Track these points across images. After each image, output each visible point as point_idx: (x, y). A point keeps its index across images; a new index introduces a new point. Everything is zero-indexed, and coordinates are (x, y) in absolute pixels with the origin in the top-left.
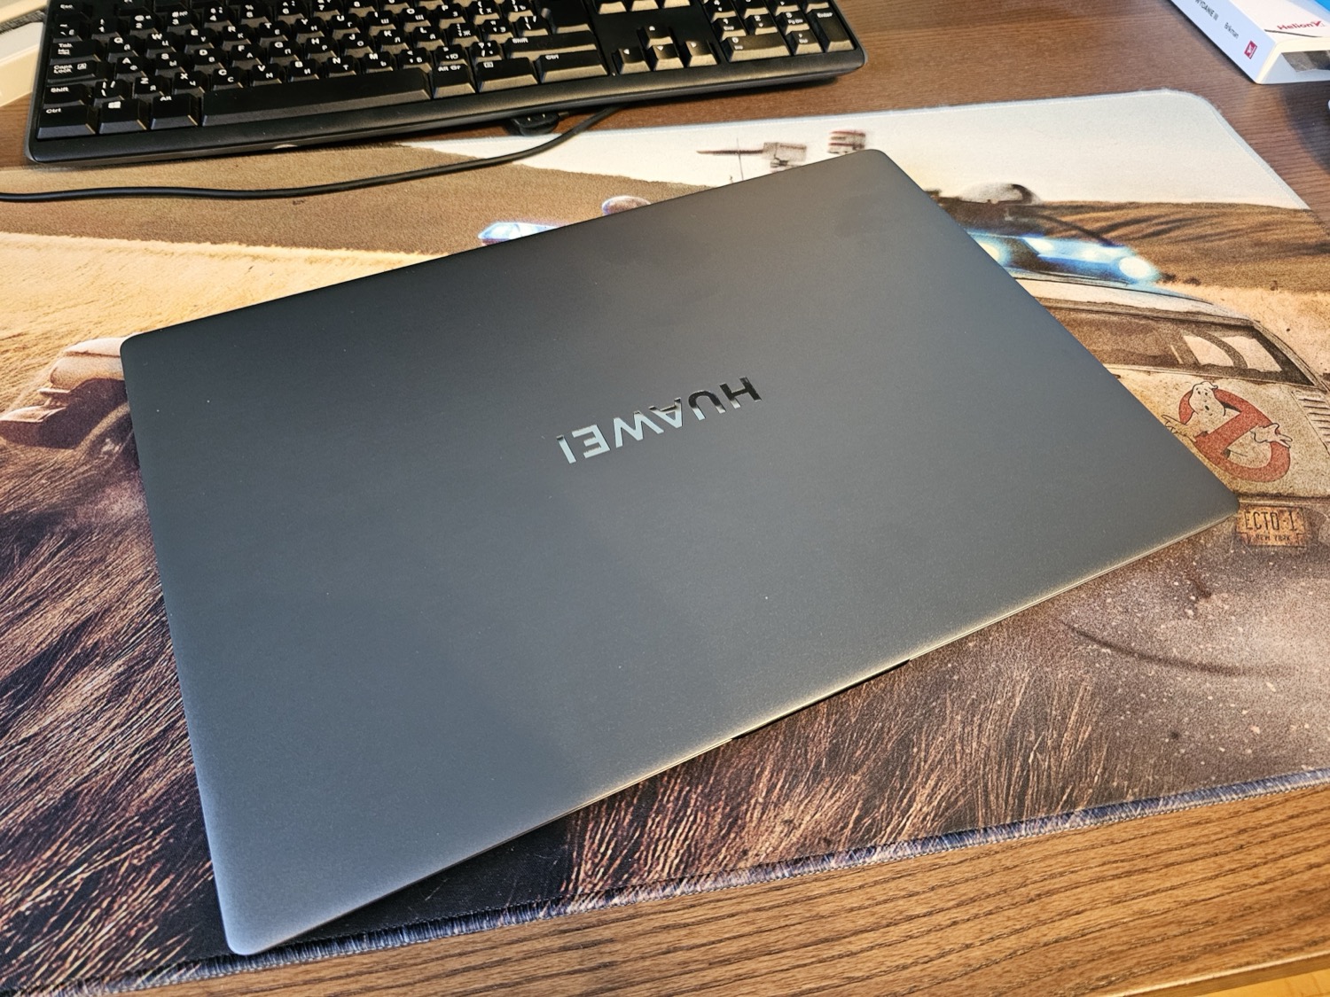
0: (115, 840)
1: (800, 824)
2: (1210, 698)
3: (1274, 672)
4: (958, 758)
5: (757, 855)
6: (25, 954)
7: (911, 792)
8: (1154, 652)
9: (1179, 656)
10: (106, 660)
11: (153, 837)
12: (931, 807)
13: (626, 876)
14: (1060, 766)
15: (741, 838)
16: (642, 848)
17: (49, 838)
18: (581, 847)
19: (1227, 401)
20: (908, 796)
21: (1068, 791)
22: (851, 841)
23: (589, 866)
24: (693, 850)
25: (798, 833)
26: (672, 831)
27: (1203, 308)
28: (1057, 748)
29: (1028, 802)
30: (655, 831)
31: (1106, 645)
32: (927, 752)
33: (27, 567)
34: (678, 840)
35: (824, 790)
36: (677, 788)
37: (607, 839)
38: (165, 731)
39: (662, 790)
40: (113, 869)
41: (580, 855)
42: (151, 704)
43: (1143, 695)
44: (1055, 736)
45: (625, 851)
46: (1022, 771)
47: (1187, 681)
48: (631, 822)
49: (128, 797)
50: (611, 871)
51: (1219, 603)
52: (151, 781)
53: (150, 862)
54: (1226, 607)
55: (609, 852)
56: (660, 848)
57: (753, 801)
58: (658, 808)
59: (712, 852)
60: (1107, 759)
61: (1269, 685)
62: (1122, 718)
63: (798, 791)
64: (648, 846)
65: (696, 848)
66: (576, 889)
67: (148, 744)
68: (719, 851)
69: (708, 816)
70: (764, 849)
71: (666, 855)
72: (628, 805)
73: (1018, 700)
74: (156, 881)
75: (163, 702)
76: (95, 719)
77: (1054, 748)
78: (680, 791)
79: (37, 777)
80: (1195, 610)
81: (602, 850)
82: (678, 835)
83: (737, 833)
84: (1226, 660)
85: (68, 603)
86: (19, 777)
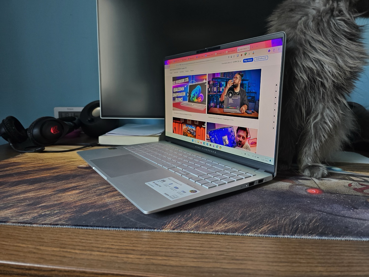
0: (67, 208)
1: (229, 227)
2: (358, 223)
4: (277, 223)
6: (38, 219)
7: (262, 226)
8: (340, 215)
9: (348, 216)
10: (80, 189)
11: (75, 209)
12: (267, 229)
13: (179, 227)
14: (308, 228)
15: (212, 226)
16: (185, 224)
17: (54, 206)
19: (362, 185)
20: (261, 227)
21: (311, 232)
22: (243, 231)
23: (170, 225)
25: (228, 228)
26: (194, 223)
27: (355, 174)
30: (189, 222)
31: (325, 212)
32: (268, 221)
33: (72, 180)
35: (237, 223)
37: (177, 222)
39: (193, 217)
40: (64, 212)
41: (169, 223)
44: (307, 223)
45: (181, 224)
46: (297, 227)
47: (350, 220)
48: (184, 221)
49: (73, 204)
50: (176, 226)
51: (361, 210)
52: (78, 203)
53: (72, 212)
54: (363, 211)
55: (176, 224)
56: (190, 225)
57: (217, 222)
58: (191, 220)
59: (203, 227)
60: (324, 228)
63: (230, 222)
64: (187, 224)
65: (199, 226)
66: (166, 227)
68: (205, 227)
69: (204, 222)
70: (218, 228)
72: (184, 218)
73: (296, 217)
74: (71, 214)
76: (73, 195)
77: (307, 225)
79: (57, 200)
80: (353, 210)
81: (175, 223)
82: (195, 224)
84: (364, 218)
85: (77, 183)
86: (54, 199)
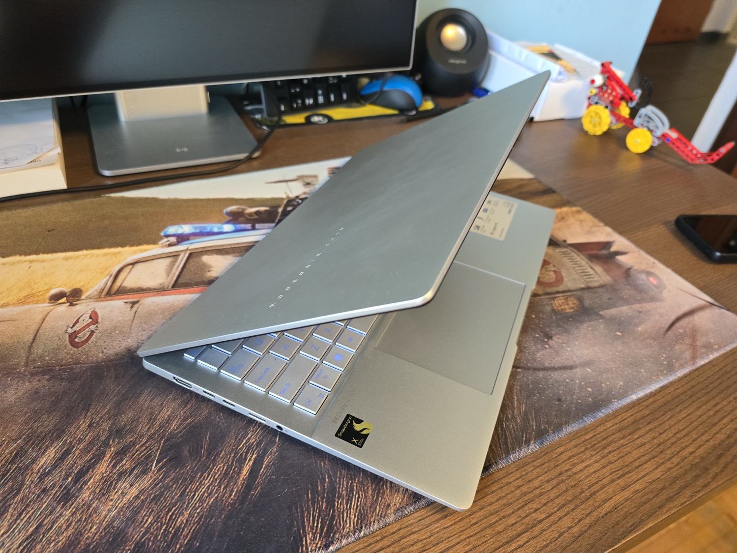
2: (567, 380)
3: (588, 364)
5: (395, 505)
8: (539, 366)
9: (549, 365)
13: (332, 535)
14: (517, 425)
15: (384, 499)
16: (336, 518)
18: (304, 527)
21: (525, 435)
23: (311, 535)
24: (362, 512)
26: (349, 505)
28: (513, 417)
29: (509, 445)
30: (340, 507)
34: (353, 509)
36: (345, 483)
37: (316, 519)
38: (37, 528)
39: (338, 486)
41: (304, 531)
42: (23, 516)
43: (541, 386)
44: (511, 412)
45: (328, 522)
46: (502, 432)
47: (555, 375)
48: (326, 507)
50: (323, 534)
51: (557, 340)
54: (560, 341)
55: (320, 525)
56: (345, 515)
58: (338, 495)
59: (372, 510)
60: (536, 417)
61: (588, 369)
62: (536, 398)
64: (339, 516)
65: (364, 511)
66: (307, 549)
67: (27, 539)
68: (376, 508)
69: (365, 493)
70: (397, 501)
71: (350, 518)
72: (323, 498)
75: (31, 512)
77: (512, 418)
78: (347, 484)
80: (548, 345)
81: (315, 525)
82: (352, 506)
83: (381, 497)
84: (568, 363)
